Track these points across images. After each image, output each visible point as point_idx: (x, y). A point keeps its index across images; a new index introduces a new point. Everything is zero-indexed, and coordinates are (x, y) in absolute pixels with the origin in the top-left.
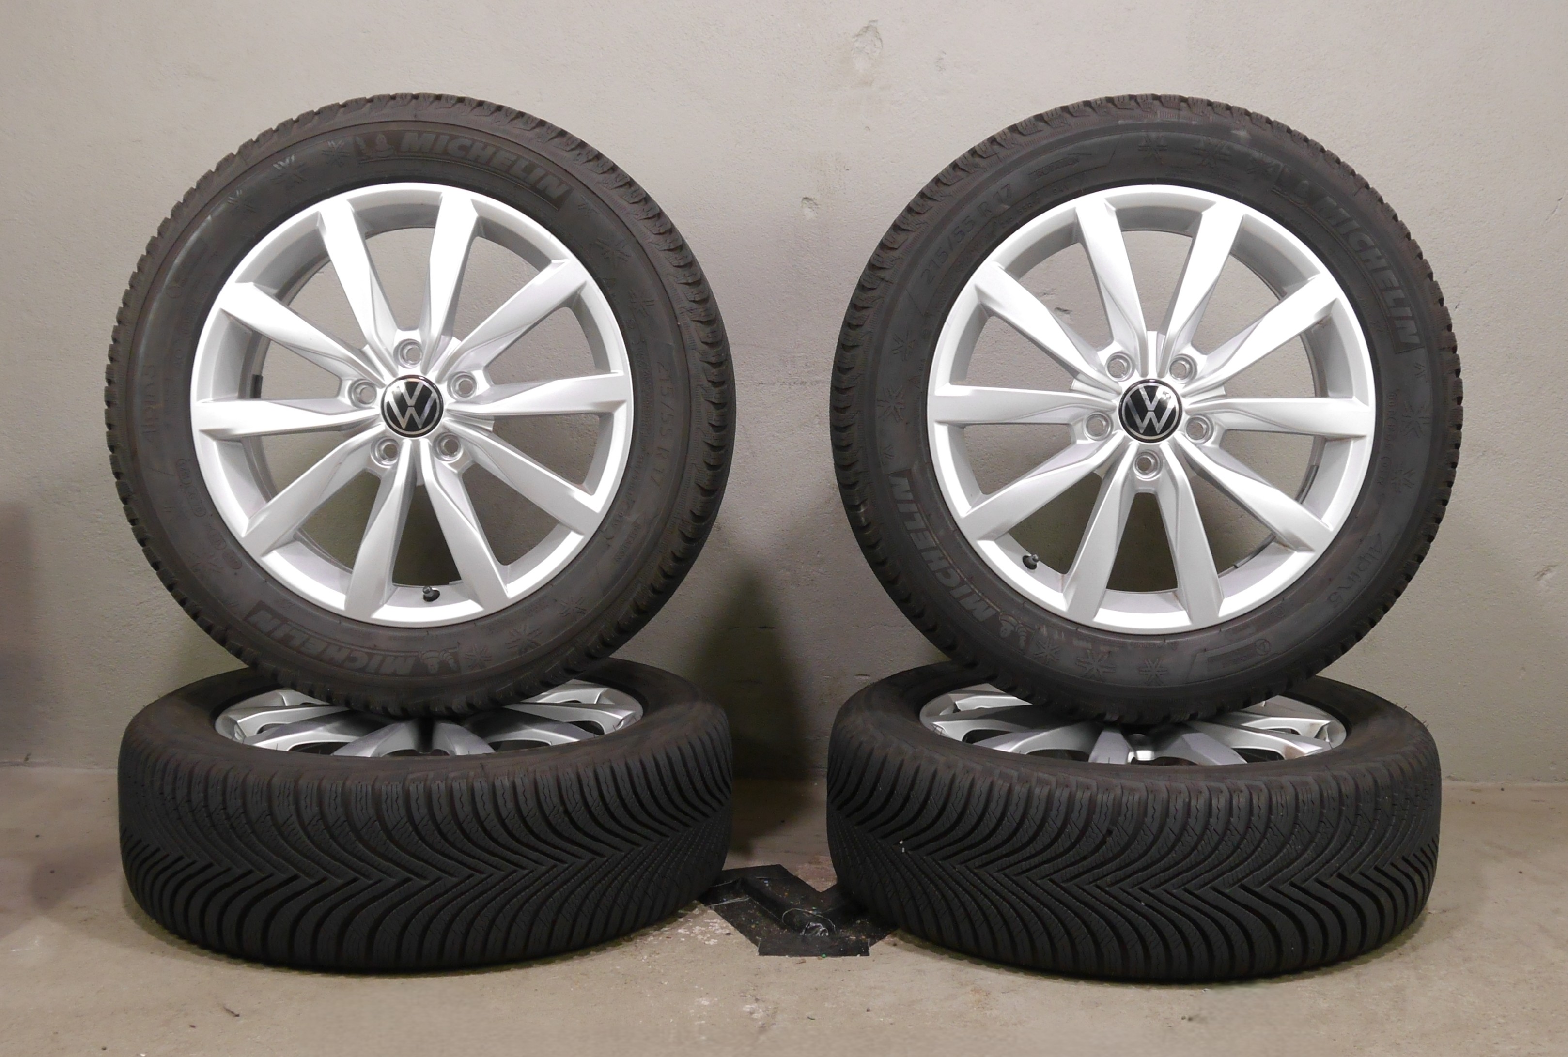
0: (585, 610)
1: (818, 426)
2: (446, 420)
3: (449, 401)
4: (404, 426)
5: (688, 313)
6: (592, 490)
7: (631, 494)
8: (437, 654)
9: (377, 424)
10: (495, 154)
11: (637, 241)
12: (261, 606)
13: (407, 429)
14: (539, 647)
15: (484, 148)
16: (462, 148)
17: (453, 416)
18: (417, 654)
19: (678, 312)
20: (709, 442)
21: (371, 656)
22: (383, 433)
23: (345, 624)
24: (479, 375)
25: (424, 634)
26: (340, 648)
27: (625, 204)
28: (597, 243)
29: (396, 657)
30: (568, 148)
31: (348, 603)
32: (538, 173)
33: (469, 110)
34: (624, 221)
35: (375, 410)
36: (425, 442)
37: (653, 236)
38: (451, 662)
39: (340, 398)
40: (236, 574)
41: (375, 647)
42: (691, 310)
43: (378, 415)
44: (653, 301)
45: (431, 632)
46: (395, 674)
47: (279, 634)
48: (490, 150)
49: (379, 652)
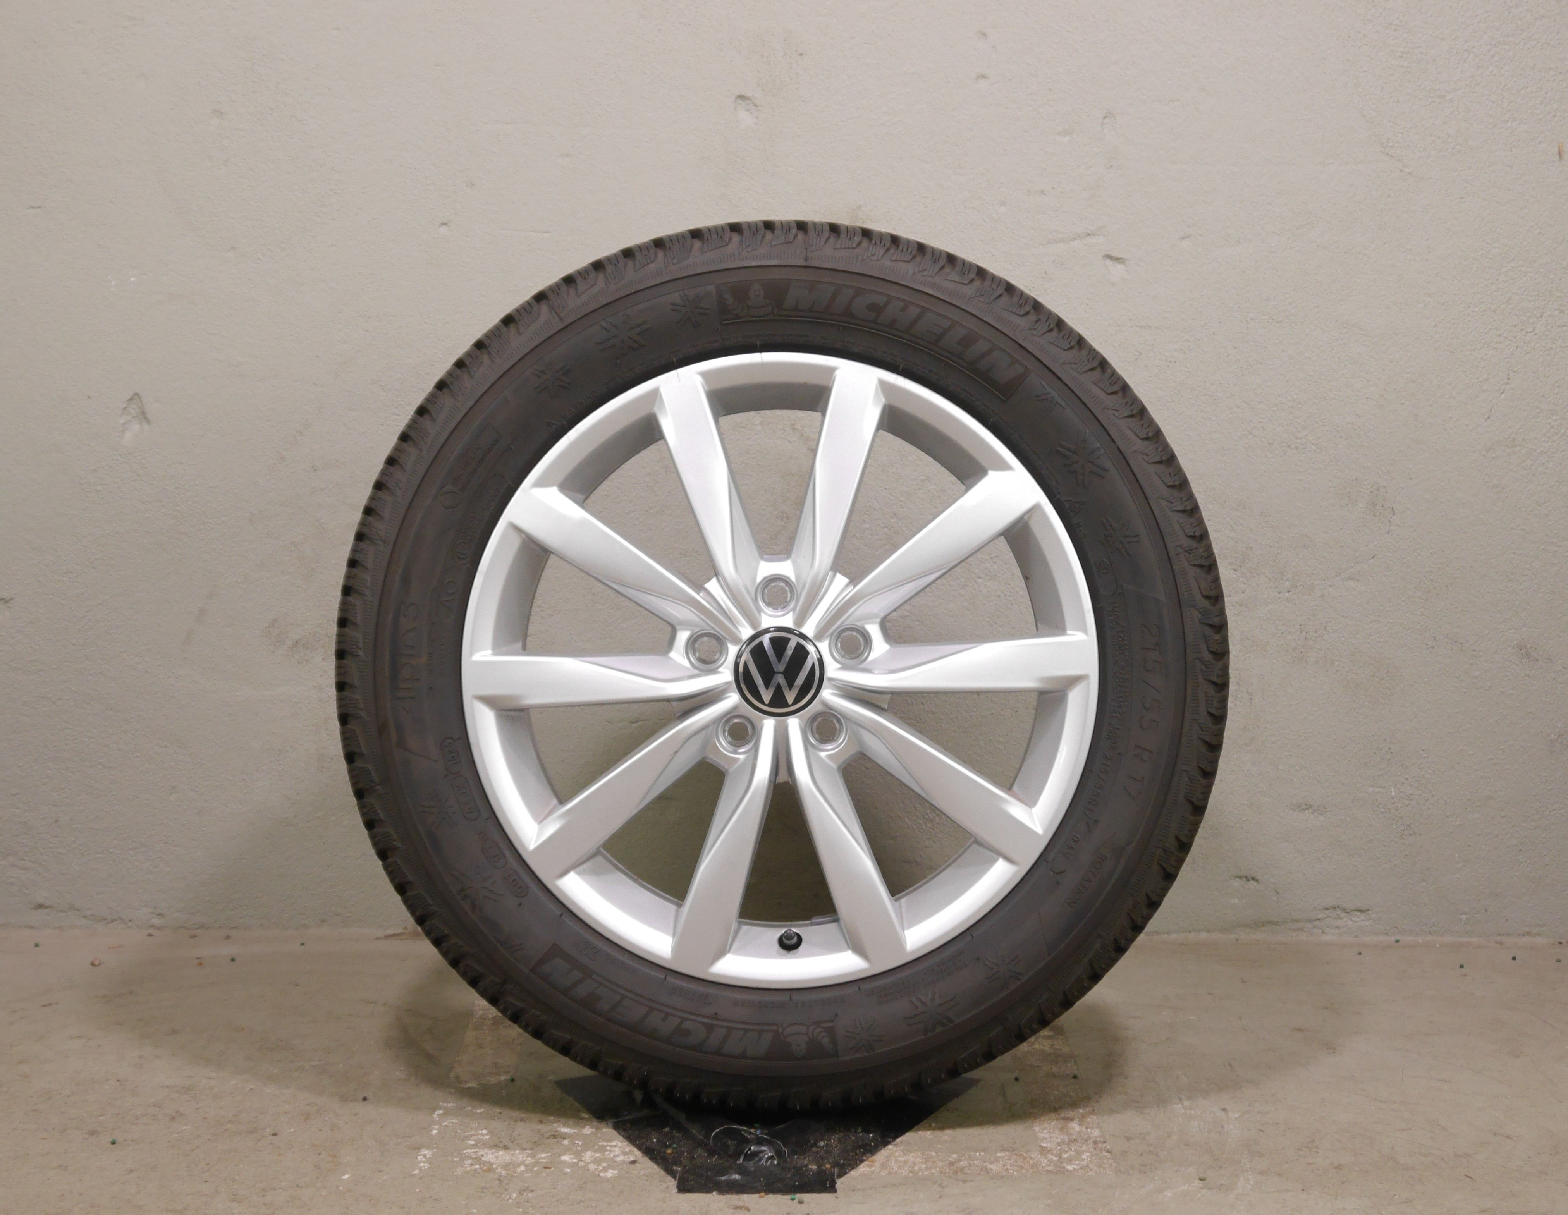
0: (1021, 974)
1: (759, 428)
2: (827, 694)
3: (832, 670)
4: (767, 700)
5: (1187, 554)
6: (1030, 801)
7: (1092, 810)
8: (803, 1029)
9: (725, 696)
10: (920, 316)
11: (1118, 448)
12: (555, 951)
13: (771, 705)
14: (950, 1025)
15: (903, 310)
16: (872, 307)
17: (838, 688)
18: (775, 1028)
19: (1172, 553)
20: (1207, 740)
21: (710, 1028)
22: (735, 708)
23: (672, 980)
24: (874, 630)
25: (785, 997)
26: (667, 1015)
27: (1102, 394)
28: (1059, 449)
29: (746, 1031)
30: (1022, 313)
31: (677, 949)
32: (981, 346)
33: (883, 251)
34: (1100, 419)
35: (725, 675)
36: (794, 724)
37: (1140, 441)
38: (826, 1041)
39: (673, 655)
40: (520, 904)
41: (715, 1016)
42: (1189, 551)
43: (728, 683)
44: (1138, 536)
45: (796, 997)
46: (743, 1056)
47: (582, 991)
48: (913, 312)
49: (721, 1023)
